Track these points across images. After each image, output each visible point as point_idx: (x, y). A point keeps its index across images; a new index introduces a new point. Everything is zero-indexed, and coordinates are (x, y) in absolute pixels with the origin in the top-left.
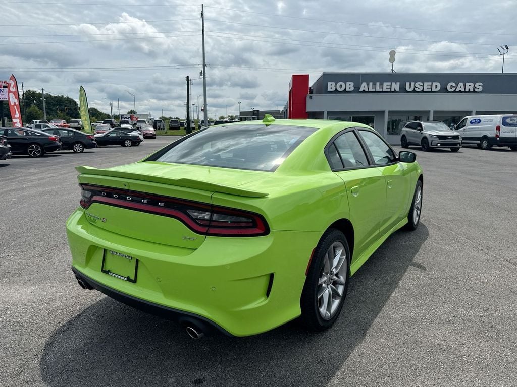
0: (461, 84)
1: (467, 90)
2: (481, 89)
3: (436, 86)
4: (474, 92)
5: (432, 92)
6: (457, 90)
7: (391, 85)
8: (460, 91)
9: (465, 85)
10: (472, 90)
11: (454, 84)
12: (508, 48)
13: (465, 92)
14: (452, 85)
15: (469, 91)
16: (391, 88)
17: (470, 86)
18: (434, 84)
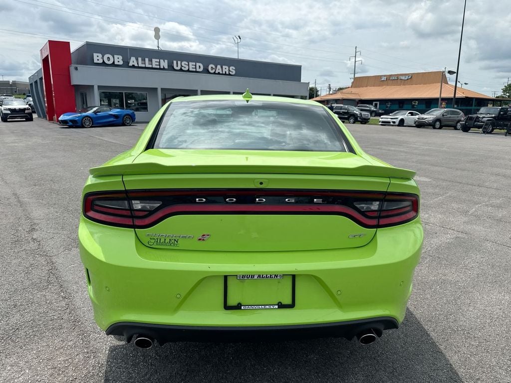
0: (219, 67)
1: (224, 73)
2: (234, 72)
3: (200, 66)
4: (229, 74)
5: (196, 72)
6: (217, 72)
7: (160, 62)
8: (219, 73)
9: (222, 68)
10: (227, 73)
11: (214, 67)
12: (240, 38)
13: (222, 74)
14: (212, 67)
15: (225, 74)
16: (160, 65)
17: (226, 69)
18: (198, 64)
